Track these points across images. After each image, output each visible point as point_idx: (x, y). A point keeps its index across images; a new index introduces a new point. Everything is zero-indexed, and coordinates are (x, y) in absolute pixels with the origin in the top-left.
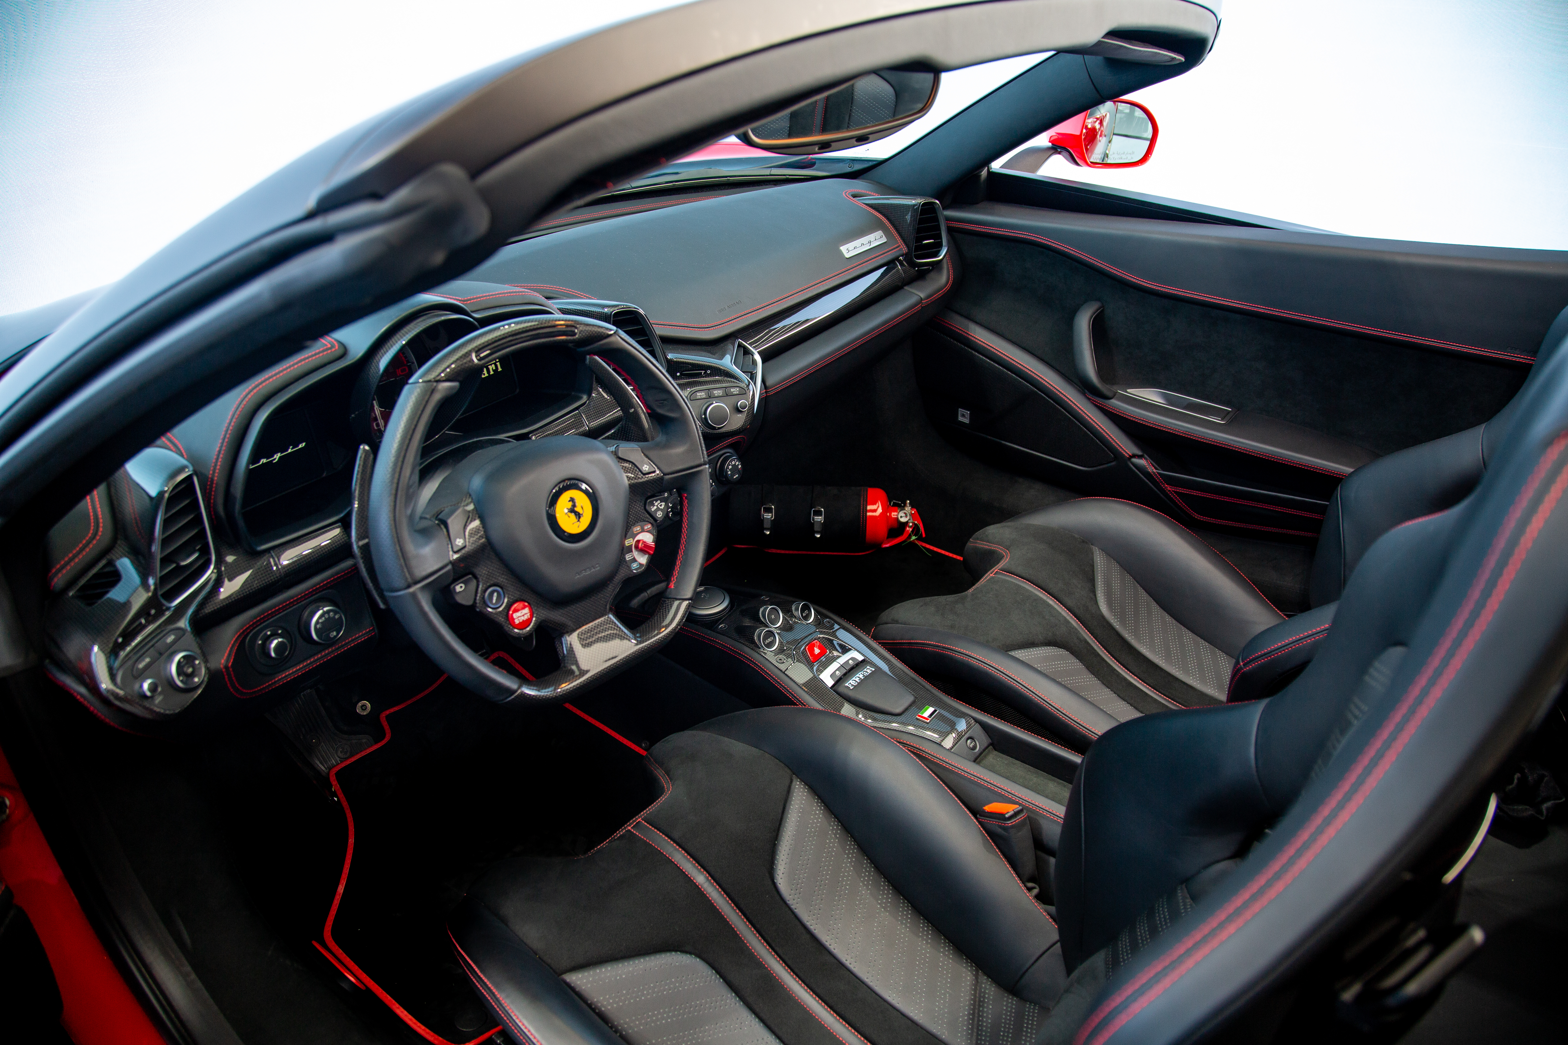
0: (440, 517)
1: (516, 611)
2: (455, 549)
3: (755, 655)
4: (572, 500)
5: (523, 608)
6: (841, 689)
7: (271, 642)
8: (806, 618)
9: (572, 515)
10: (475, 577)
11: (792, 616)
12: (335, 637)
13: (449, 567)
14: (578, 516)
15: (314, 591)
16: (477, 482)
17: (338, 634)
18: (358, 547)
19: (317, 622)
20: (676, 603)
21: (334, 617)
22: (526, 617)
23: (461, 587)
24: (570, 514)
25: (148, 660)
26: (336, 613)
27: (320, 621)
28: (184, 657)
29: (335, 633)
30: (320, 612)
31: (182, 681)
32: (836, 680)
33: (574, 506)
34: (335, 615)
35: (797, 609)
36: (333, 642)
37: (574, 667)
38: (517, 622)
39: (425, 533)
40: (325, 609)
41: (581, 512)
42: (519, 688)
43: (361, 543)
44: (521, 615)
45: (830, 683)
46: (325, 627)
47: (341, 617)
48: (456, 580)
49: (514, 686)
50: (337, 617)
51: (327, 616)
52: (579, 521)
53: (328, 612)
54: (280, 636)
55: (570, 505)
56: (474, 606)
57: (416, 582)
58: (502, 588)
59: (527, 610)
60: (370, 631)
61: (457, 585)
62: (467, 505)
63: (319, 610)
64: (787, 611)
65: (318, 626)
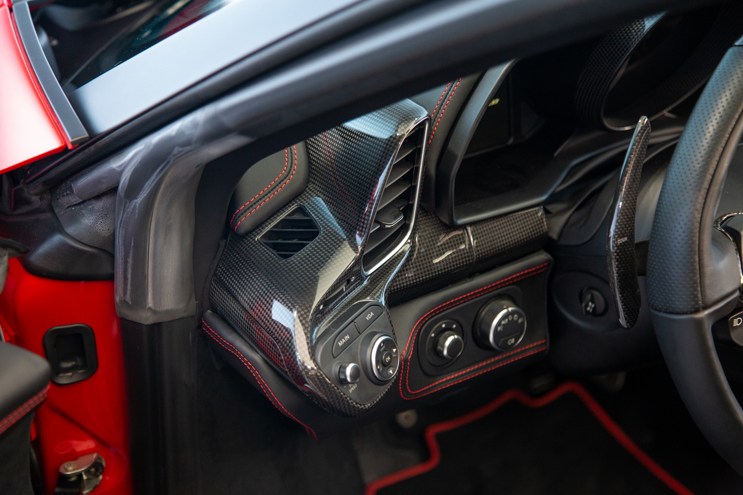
7: (446, 339)
12: (512, 345)
15: (500, 284)
17: (516, 341)
18: (616, 246)
19: (499, 324)
21: (517, 320)
23: (739, 321)
25: (347, 337)
26: (520, 316)
27: (503, 322)
28: (383, 342)
29: (513, 341)
30: (505, 311)
31: (378, 370)
34: (519, 318)
40: (510, 309)
46: (508, 329)
47: (523, 322)
48: (736, 311)
50: (520, 321)
51: (510, 318)
53: (511, 313)
54: (455, 331)
60: (541, 344)
63: (504, 309)
65: (499, 329)
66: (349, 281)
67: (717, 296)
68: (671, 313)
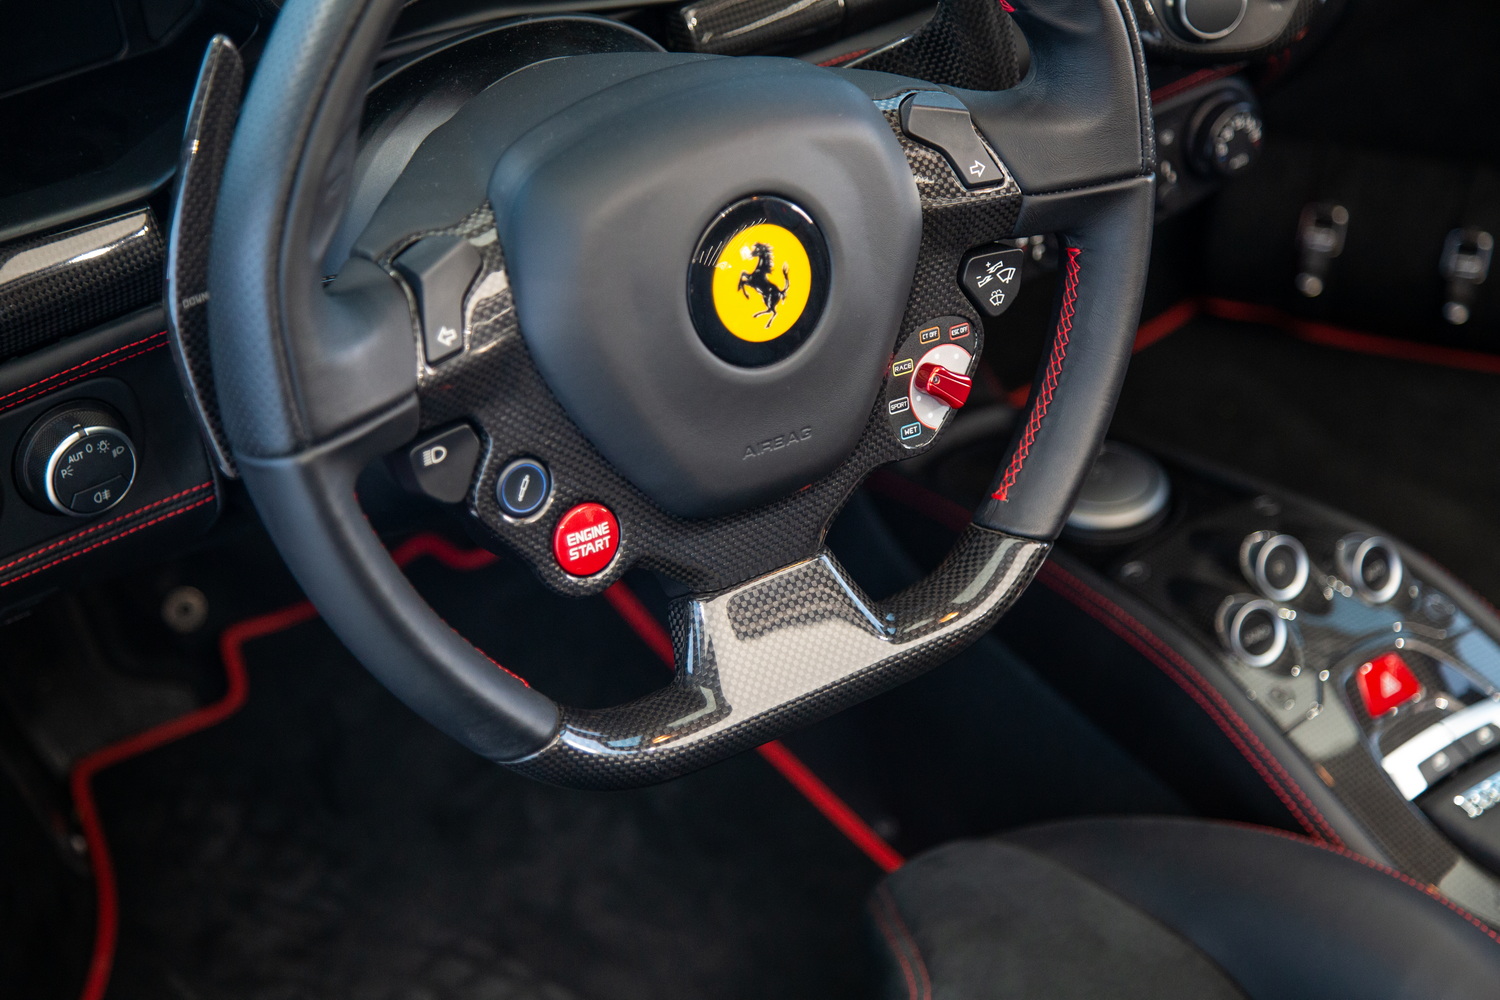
0: (403, 260)
1: (578, 525)
2: (433, 356)
3: (1213, 671)
4: (762, 252)
5: (597, 521)
6: (1441, 810)
8: (1377, 584)
9: (756, 295)
10: (478, 430)
11: (1335, 572)
12: (106, 503)
13: (412, 402)
14: (773, 295)
15: (61, 378)
16: (513, 172)
18: (181, 312)
19: (63, 462)
20: (1007, 544)
21: (109, 452)
22: (599, 545)
23: (438, 454)
24: (748, 289)
26: (114, 441)
27: (71, 460)
29: (106, 494)
30: (75, 436)
32: (1434, 778)
33: (765, 267)
34: (112, 447)
35: (1351, 556)
36: (100, 514)
37: (707, 693)
38: (574, 555)
39: (359, 303)
40: (88, 430)
41: (781, 284)
42: (555, 732)
43: (188, 303)
44: (587, 539)
45: (1411, 785)
46: (80, 478)
47: (127, 451)
48: (424, 435)
49: (543, 728)
50: (115, 453)
51: (89, 448)
52: (772, 308)
53: (94, 438)
55: (751, 264)
56: (465, 504)
57: (319, 440)
58: (545, 464)
59: (602, 529)
60: (200, 491)
61: (429, 447)
62: (481, 231)
63: (72, 432)
64: (1325, 561)
65: (64, 473)
67: (342, 417)
68: (263, 456)
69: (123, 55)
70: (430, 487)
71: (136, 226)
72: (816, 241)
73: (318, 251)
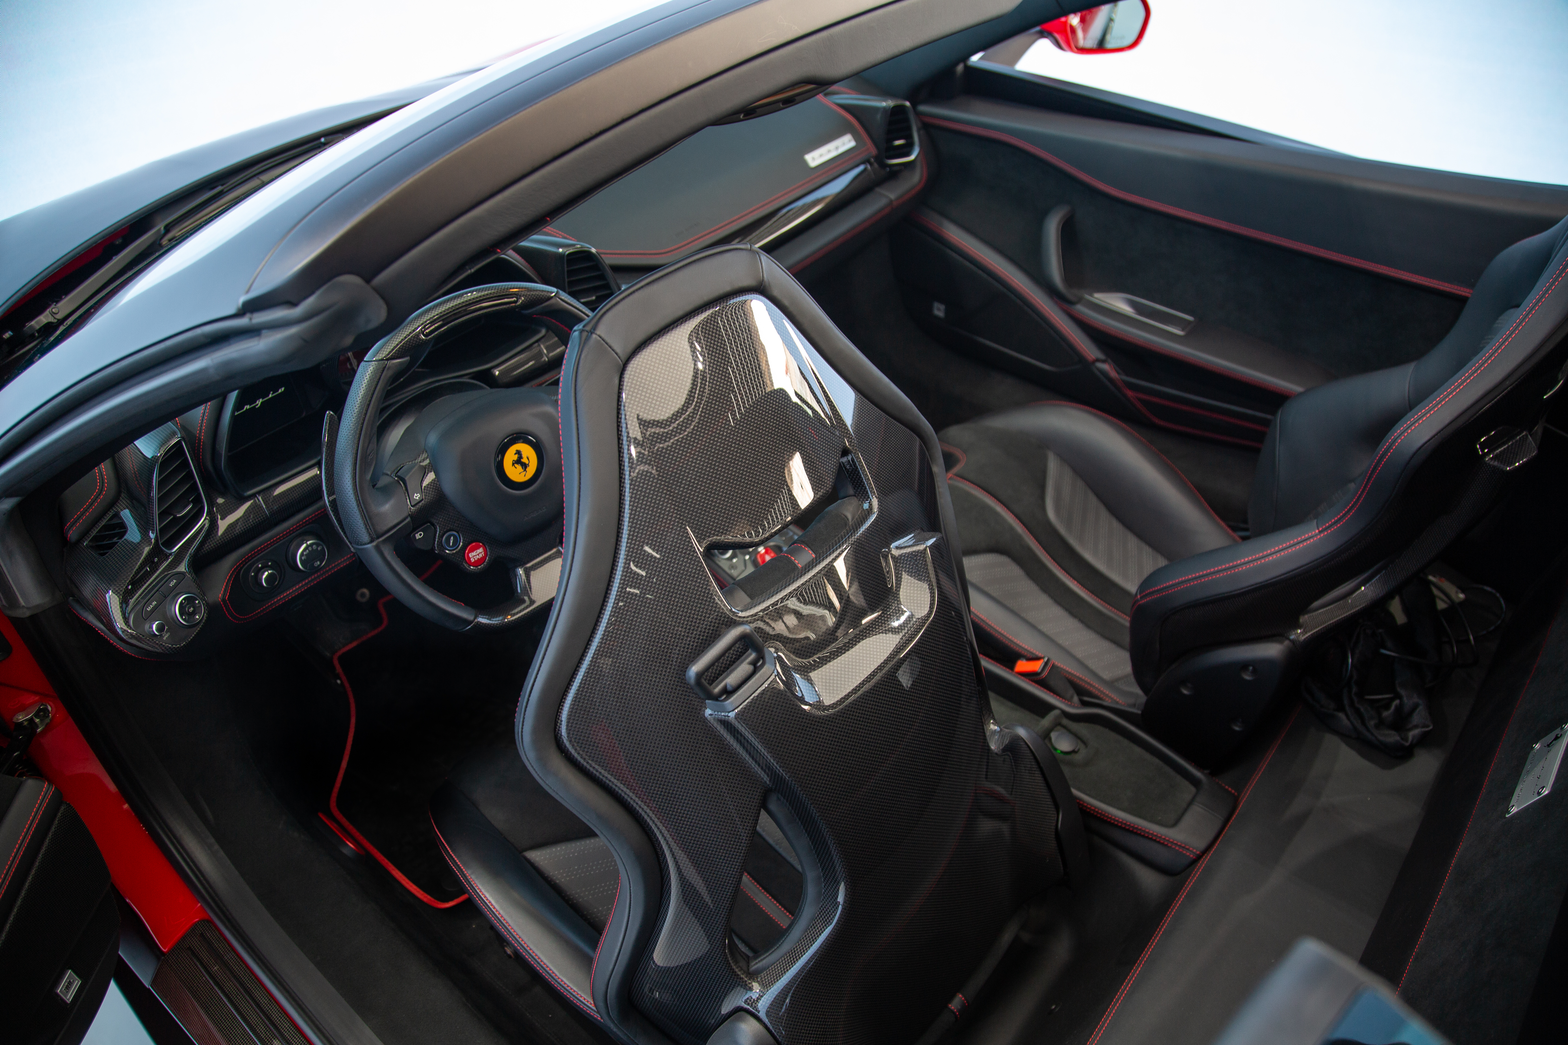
0: (399, 474)
1: (472, 550)
2: (413, 504)
4: (518, 452)
5: (478, 548)
7: (263, 574)
9: (519, 467)
10: (433, 525)
12: (319, 566)
13: (409, 519)
14: (525, 466)
15: (297, 527)
16: (432, 439)
17: (321, 563)
18: (329, 502)
19: (302, 554)
21: (317, 549)
22: (481, 556)
23: (421, 535)
24: (516, 465)
25: (154, 603)
26: (318, 545)
27: (305, 553)
28: (184, 599)
29: (318, 563)
30: (304, 546)
31: (184, 620)
33: (520, 457)
36: (318, 569)
37: (526, 598)
38: (473, 560)
39: (386, 492)
40: (309, 543)
41: (527, 462)
42: (475, 618)
43: (331, 498)
44: (476, 555)
46: (309, 559)
47: (323, 548)
48: (415, 529)
49: (471, 618)
50: (319, 549)
51: (310, 549)
52: (525, 470)
53: (311, 545)
54: (271, 568)
55: (516, 457)
56: (433, 549)
57: (378, 537)
58: (458, 532)
59: (481, 550)
60: (351, 556)
61: (417, 533)
62: (424, 460)
63: (303, 544)
65: (303, 558)
66: (153, 562)
67: (385, 528)
68: (361, 545)
69: (304, 415)
70: (420, 546)
71: (315, 471)
72: (538, 447)
73: (369, 477)
